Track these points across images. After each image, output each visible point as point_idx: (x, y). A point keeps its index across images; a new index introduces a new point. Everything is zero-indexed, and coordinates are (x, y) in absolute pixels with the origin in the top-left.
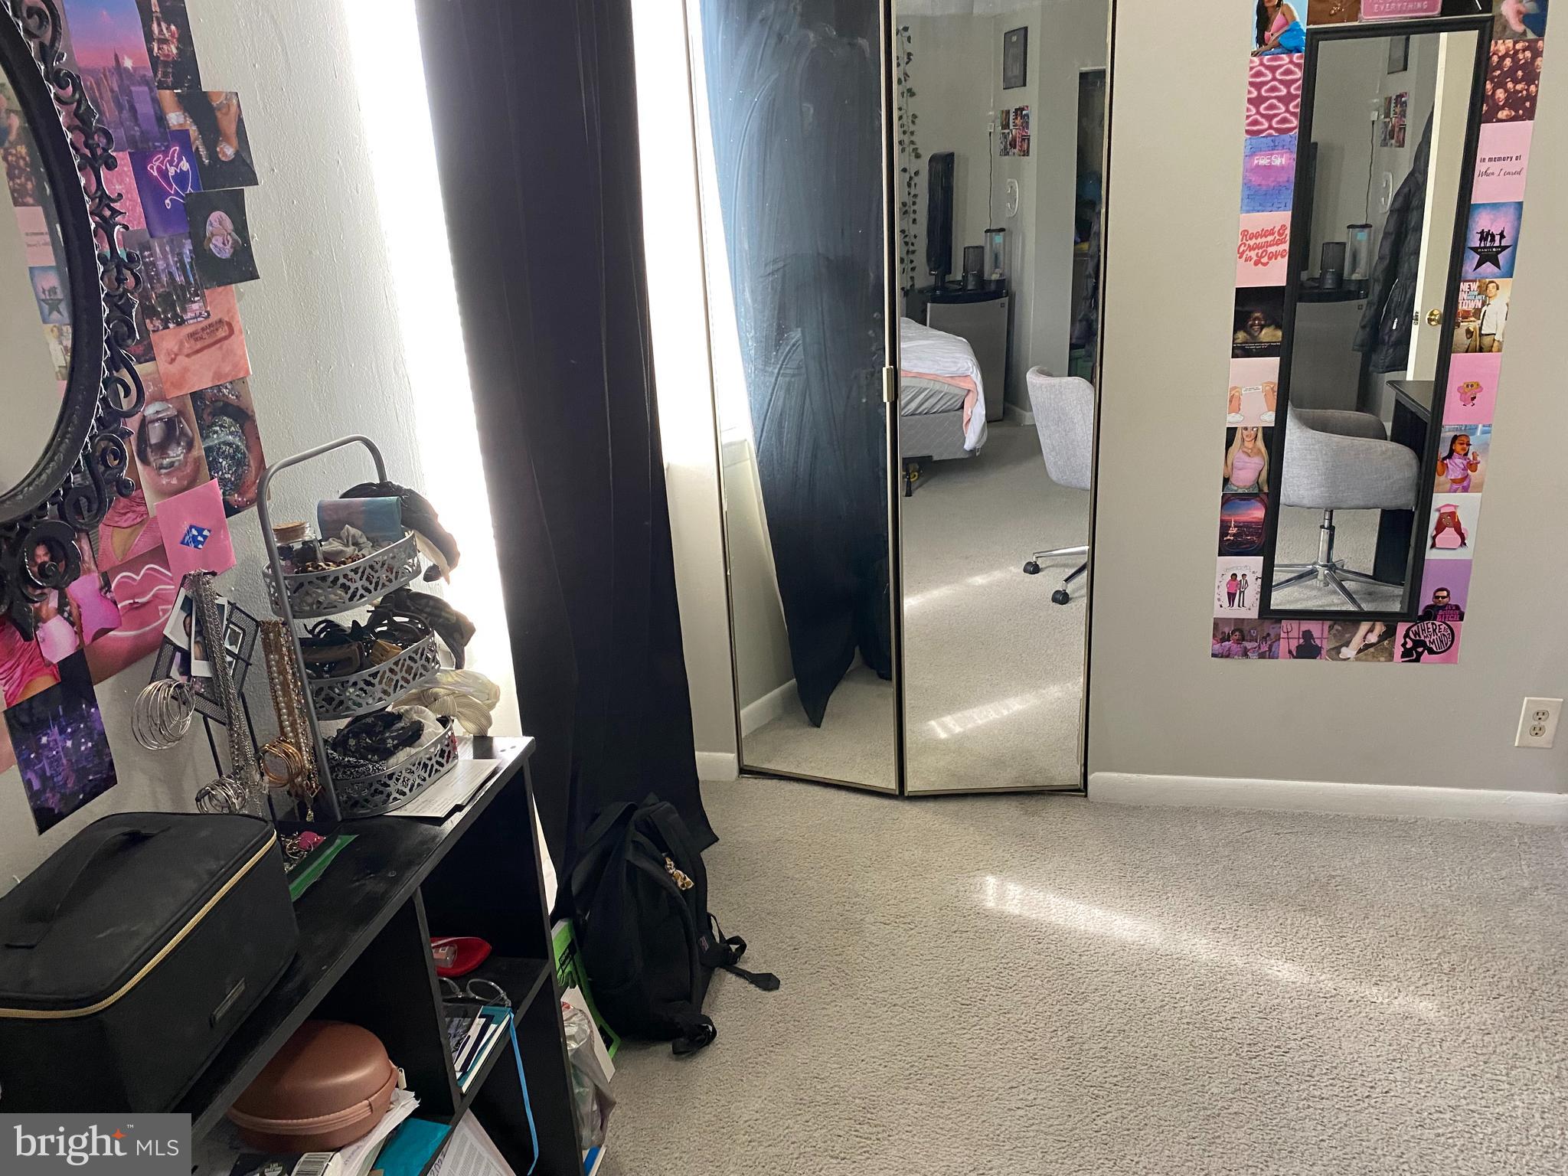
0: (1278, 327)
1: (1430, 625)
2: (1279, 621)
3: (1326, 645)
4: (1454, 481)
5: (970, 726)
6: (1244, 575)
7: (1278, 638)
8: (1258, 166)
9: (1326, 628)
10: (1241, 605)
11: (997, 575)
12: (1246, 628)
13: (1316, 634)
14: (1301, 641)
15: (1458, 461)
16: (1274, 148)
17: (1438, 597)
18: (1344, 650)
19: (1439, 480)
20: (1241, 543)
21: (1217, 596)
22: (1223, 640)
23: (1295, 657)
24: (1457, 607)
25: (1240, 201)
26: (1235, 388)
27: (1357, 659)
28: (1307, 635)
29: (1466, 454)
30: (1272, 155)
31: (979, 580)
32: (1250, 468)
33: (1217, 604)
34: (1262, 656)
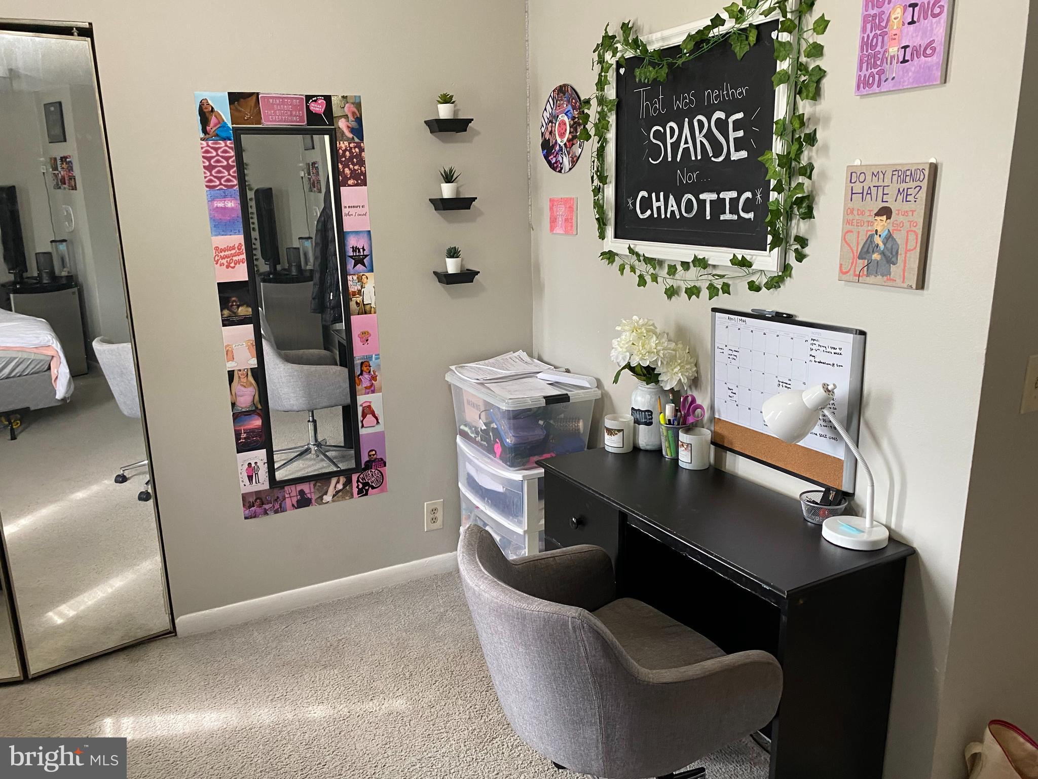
0: (248, 306)
1: (369, 472)
2: (283, 488)
3: (314, 497)
4: (366, 388)
5: (82, 608)
6: (256, 463)
7: (284, 498)
8: (217, 207)
9: (312, 486)
10: (258, 482)
11: (95, 488)
12: (263, 496)
13: (307, 491)
14: (299, 497)
15: (366, 376)
16: (225, 197)
17: (370, 456)
18: (325, 497)
19: (358, 388)
20: (251, 443)
21: (241, 480)
22: (250, 507)
23: (296, 508)
24: (382, 459)
25: (210, 229)
26: (228, 346)
27: (333, 501)
28: (302, 492)
29: (370, 372)
30: (225, 201)
31: (80, 495)
32: (247, 395)
33: (242, 484)
34: (276, 512)
